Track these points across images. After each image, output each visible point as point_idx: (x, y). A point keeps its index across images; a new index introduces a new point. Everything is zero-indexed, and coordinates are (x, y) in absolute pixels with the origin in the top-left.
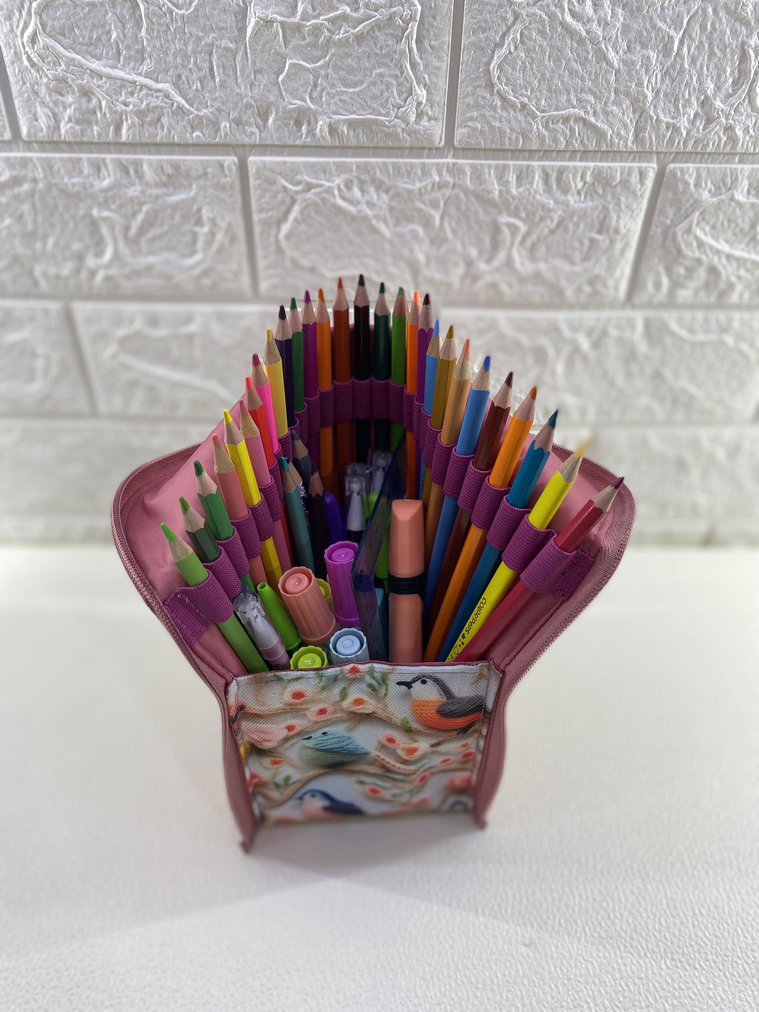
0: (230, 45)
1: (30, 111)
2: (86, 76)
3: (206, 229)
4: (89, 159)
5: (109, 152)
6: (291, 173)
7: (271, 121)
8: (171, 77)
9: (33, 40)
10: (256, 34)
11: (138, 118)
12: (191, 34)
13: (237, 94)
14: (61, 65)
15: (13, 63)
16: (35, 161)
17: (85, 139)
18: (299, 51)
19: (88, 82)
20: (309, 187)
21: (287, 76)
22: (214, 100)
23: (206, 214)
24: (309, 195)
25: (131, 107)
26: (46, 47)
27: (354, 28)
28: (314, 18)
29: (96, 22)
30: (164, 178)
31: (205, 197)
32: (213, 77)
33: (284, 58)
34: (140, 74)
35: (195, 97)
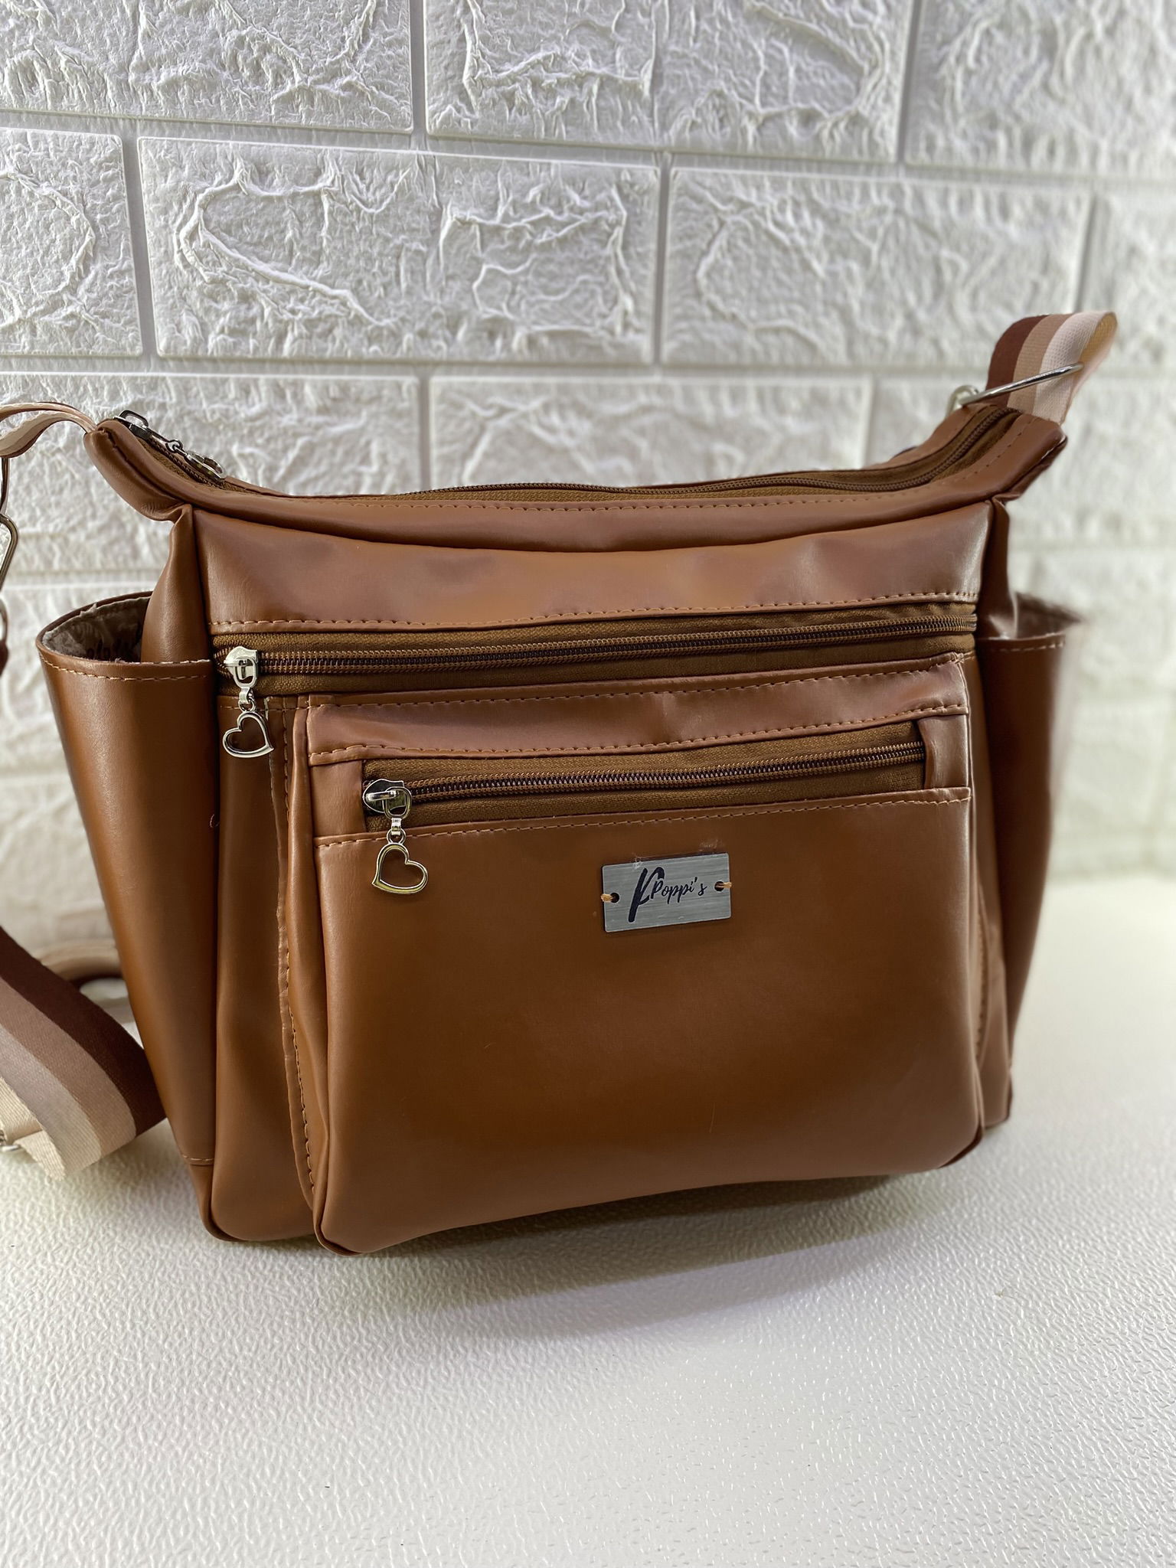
0: (423, 249)
1: (173, 320)
2: (250, 280)
3: (375, 468)
4: (238, 380)
5: (263, 372)
6: (480, 396)
7: (461, 334)
8: (351, 282)
9: (192, 236)
10: (452, 237)
11: (307, 328)
12: (378, 235)
13: (426, 303)
14: (221, 266)
15: (160, 263)
16: (169, 382)
17: (238, 354)
18: (496, 255)
19: (252, 286)
20: (503, 411)
21: (484, 283)
22: (398, 308)
23: (375, 448)
24: (504, 422)
25: (300, 315)
26: (207, 245)
27: (558, 231)
28: (515, 220)
29: (270, 219)
30: (329, 403)
31: (376, 426)
32: (398, 283)
33: (479, 262)
34: (314, 279)
35: (377, 305)
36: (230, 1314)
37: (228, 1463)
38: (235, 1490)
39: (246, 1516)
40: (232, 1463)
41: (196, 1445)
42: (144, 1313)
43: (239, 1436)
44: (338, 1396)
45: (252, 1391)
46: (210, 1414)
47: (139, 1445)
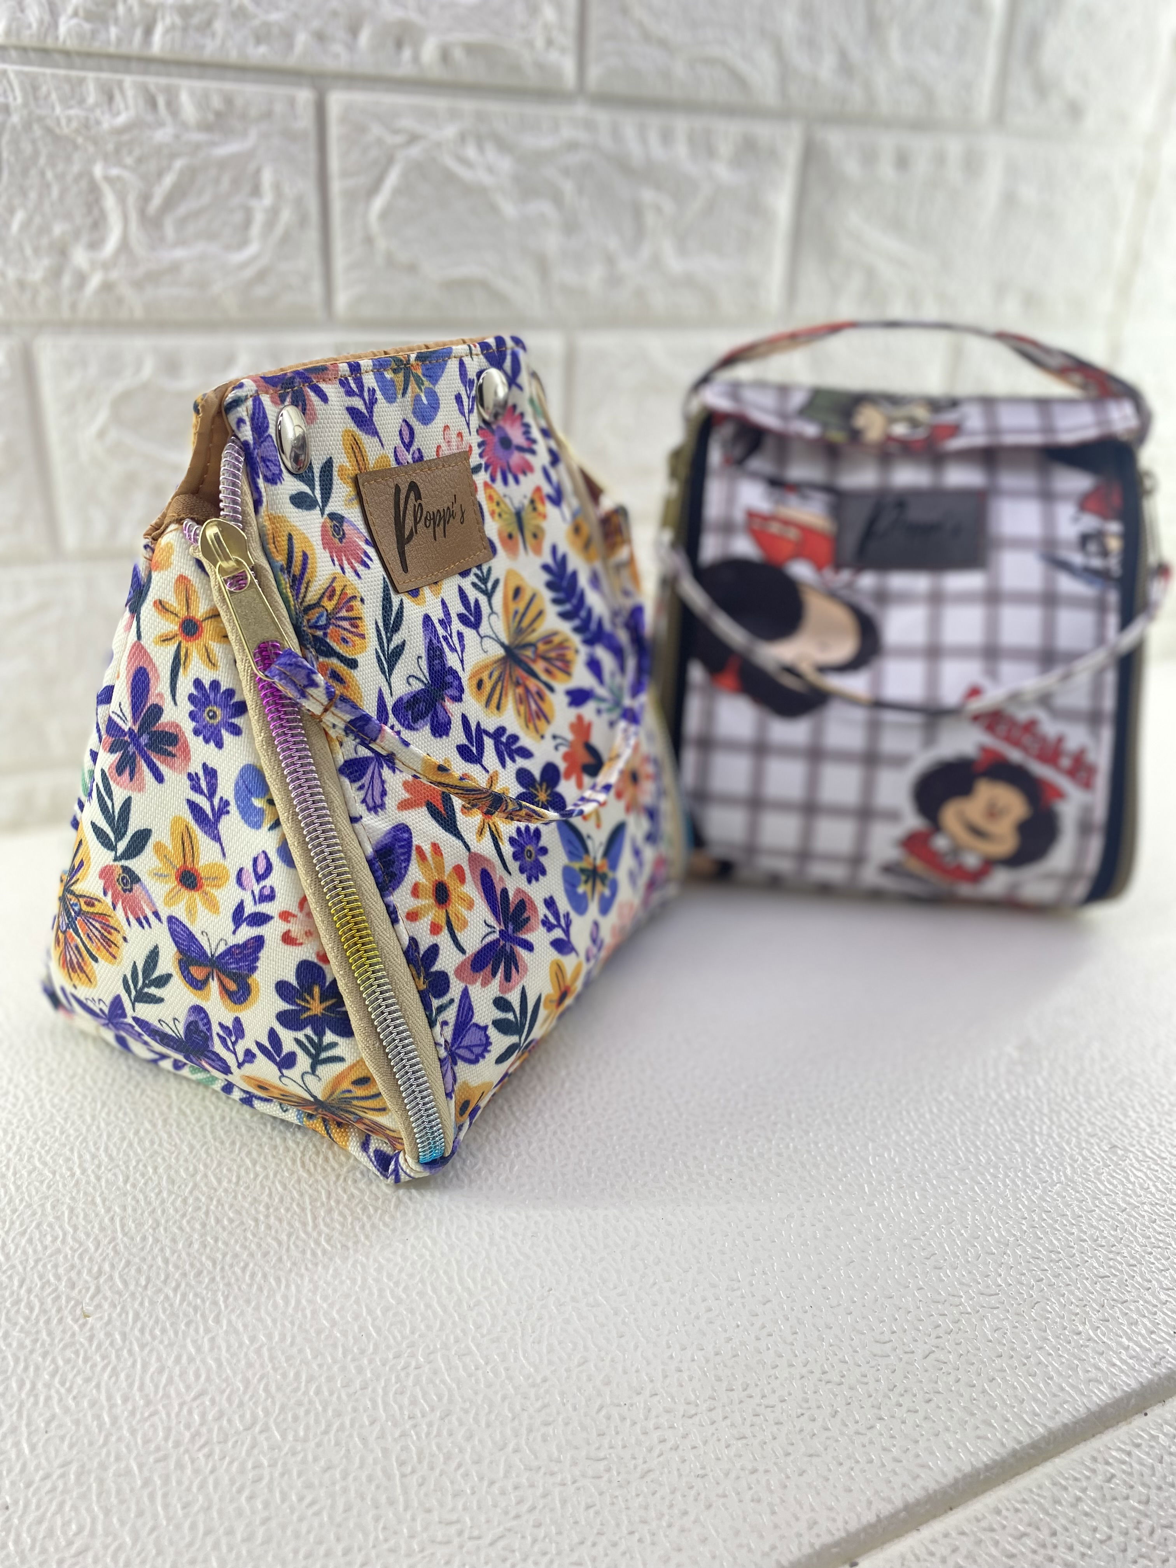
36: (198, 1147)
37: (231, 1299)
38: (245, 1326)
39: (265, 1350)
40: (236, 1299)
41: (188, 1284)
42: (94, 1157)
43: (237, 1270)
44: (345, 1218)
45: (242, 1223)
46: (198, 1250)
47: (120, 1294)
